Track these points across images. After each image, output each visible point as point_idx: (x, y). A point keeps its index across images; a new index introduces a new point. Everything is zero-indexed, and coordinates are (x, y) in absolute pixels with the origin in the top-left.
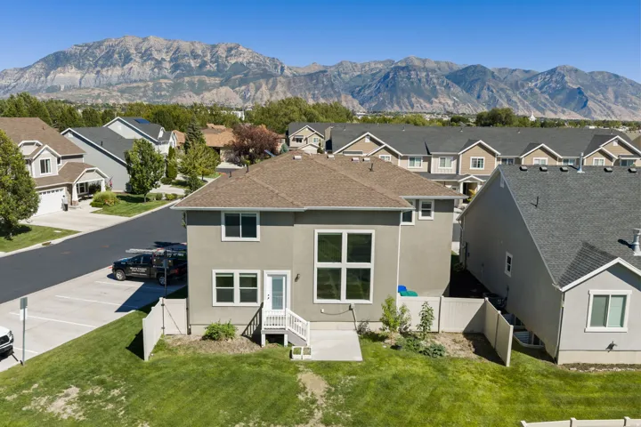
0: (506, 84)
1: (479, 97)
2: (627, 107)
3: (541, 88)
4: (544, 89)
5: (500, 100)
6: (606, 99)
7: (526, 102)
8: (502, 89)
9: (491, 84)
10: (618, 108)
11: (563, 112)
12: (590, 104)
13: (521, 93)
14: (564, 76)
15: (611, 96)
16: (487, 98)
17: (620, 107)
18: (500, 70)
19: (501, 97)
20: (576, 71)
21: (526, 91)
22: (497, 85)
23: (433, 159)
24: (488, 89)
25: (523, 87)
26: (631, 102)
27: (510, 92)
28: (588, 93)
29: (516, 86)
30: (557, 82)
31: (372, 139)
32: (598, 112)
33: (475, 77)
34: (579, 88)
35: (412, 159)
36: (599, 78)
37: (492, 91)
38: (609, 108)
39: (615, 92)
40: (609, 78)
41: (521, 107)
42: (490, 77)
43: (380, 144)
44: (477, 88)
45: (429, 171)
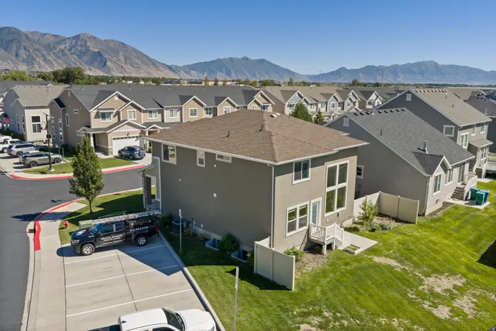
0: (39, 45)
1: (17, 55)
2: (133, 67)
3: (70, 50)
4: (72, 51)
5: (37, 59)
6: (119, 60)
7: (60, 61)
8: (37, 50)
9: (26, 44)
10: (128, 67)
11: (90, 70)
12: (109, 64)
13: (54, 53)
14: (86, 42)
15: (122, 59)
16: (25, 57)
17: (129, 66)
18: (33, 33)
19: (38, 56)
20: (95, 38)
21: (59, 52)
22: (33, 46)
23: (165, 111)
24: (25, 49)
25: (55, 49)
26: (136, 63)
27: (45, 52)
28: (106, 56)
29: (49, 48)
30: (81, 46)
31: (120, 97)
32: (115, 70)
33: (11, 37)
34: (99, 52)
35: (150, 112)
36: (111, 44)
37: (29, 51)
38: (122, 67)
39: (124, 56)
40: (119, 45)
41: (56, 65)
42: (24, 38)
43: (127, 101)
44: (15, 48)
45: (163, 121)
